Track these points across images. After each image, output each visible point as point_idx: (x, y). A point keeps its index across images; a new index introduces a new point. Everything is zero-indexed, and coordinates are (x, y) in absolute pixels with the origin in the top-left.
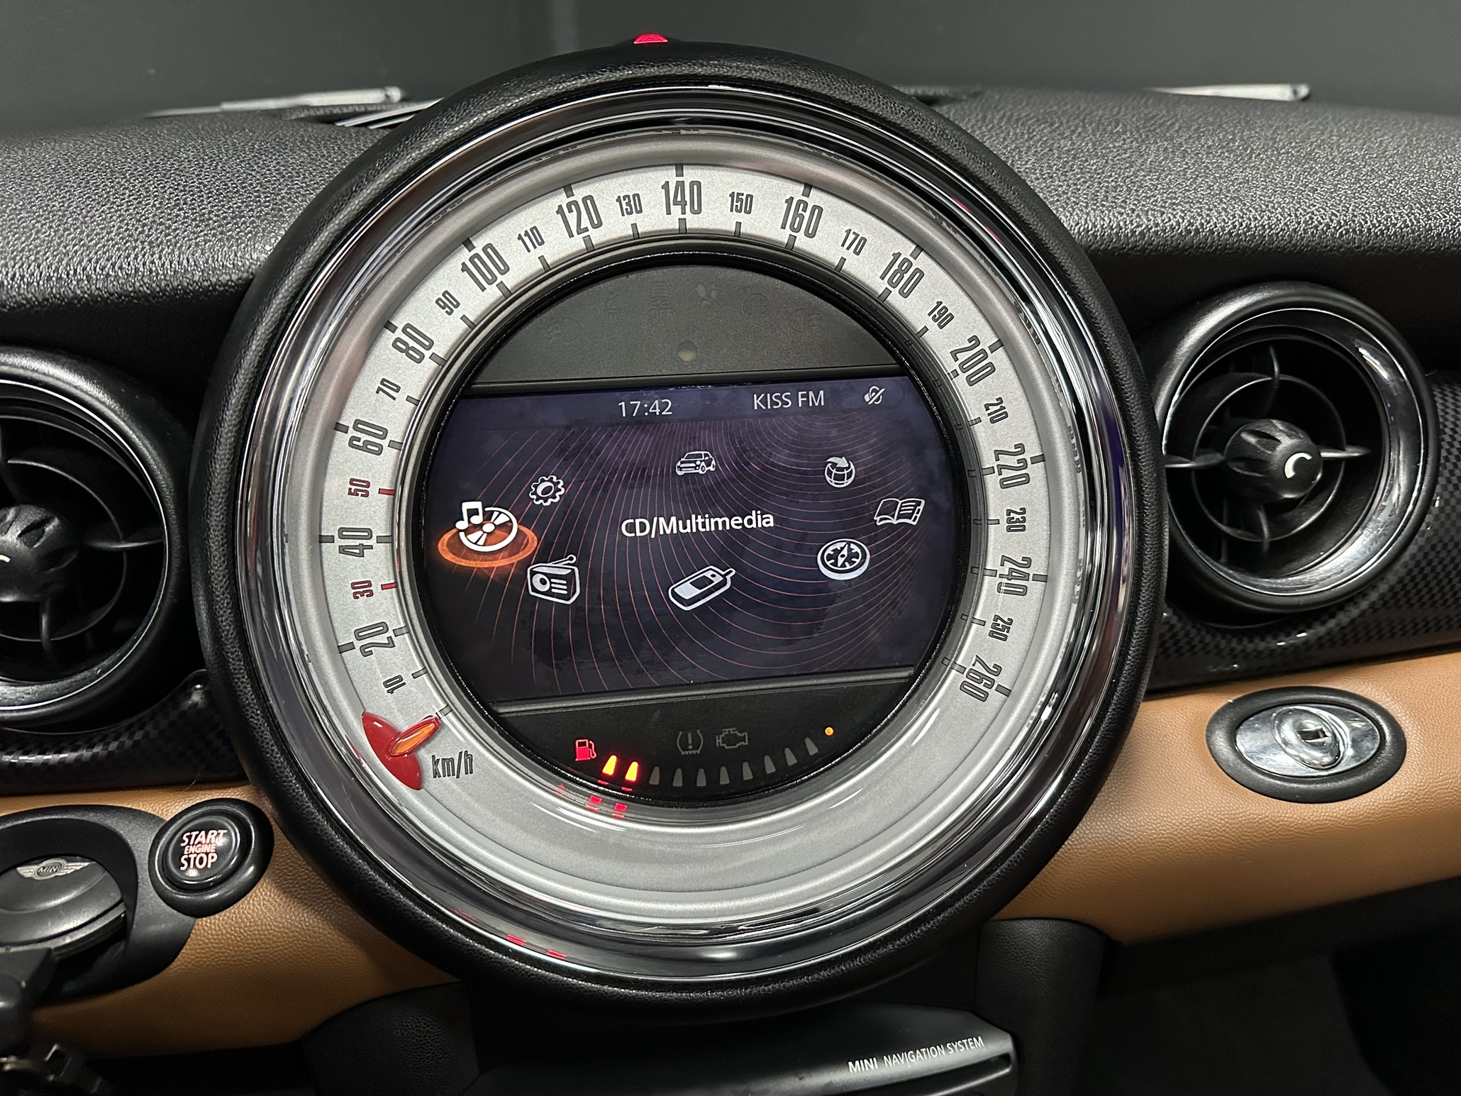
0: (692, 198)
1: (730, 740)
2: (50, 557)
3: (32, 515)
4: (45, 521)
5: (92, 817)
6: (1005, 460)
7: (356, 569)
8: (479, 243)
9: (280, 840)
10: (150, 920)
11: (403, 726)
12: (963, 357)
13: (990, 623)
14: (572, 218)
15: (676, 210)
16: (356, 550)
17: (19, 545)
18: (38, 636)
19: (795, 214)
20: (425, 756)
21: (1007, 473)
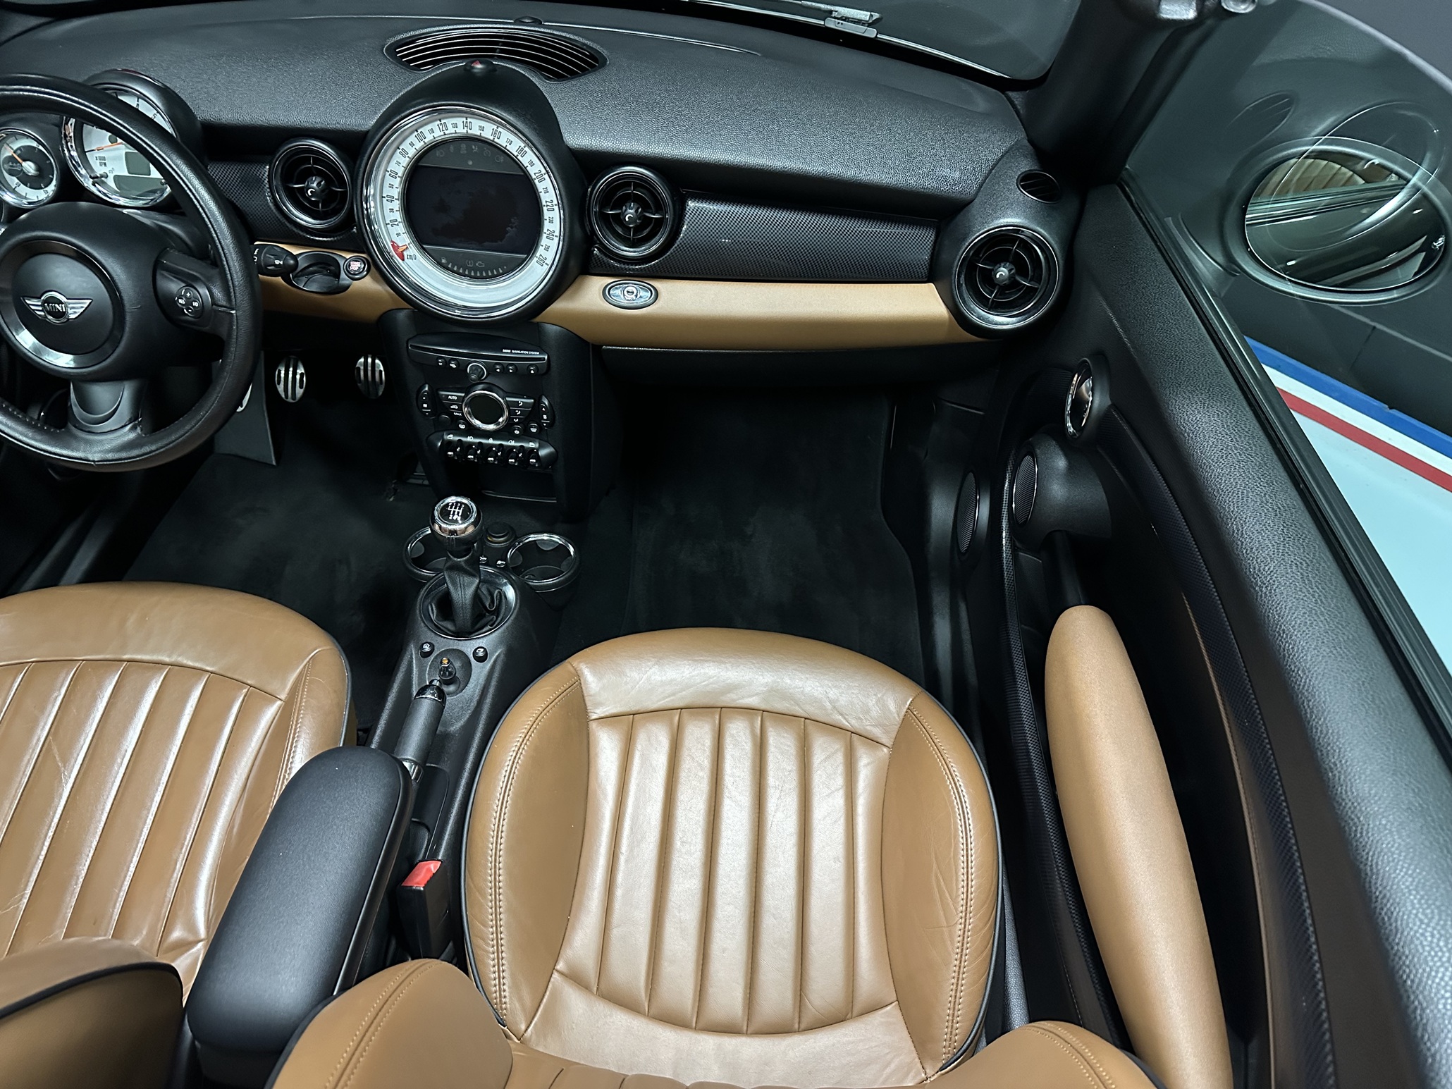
0: (469, 126)
1: (480, 264)
2: (323, 191)
3: (319, 179)
4: (322, 181)
5: (330, 255)
6: (548, 204)
7: (390, 206)
8: (419, 131)
9: (372, 267)
10: (344, 279)
11: (400, 245)
12: (537, 175)
13: (544, 246)
14: (441, 127)
15: (466, 128)
16: (391, 200)
17: (316, 188)
18: (319, 208)
19: (494, 133)
20: (405, 253)
21: (549, 207)
